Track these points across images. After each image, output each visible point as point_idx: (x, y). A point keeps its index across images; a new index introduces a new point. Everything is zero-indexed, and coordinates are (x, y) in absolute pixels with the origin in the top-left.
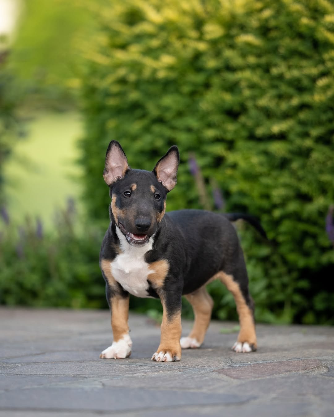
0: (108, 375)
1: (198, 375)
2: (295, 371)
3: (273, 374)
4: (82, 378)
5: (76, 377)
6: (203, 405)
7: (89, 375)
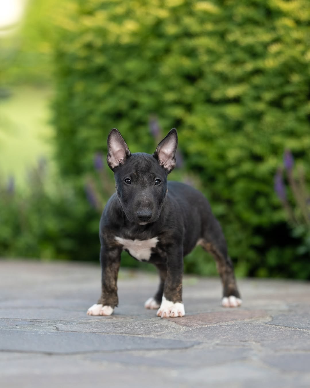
0: (64, 321)
1: (148, 322)
2: (241, 320)
3: (219, 322)
4: (38, 323)
5: (32, 321)
6: (149, 350)
7: (45, 320)
